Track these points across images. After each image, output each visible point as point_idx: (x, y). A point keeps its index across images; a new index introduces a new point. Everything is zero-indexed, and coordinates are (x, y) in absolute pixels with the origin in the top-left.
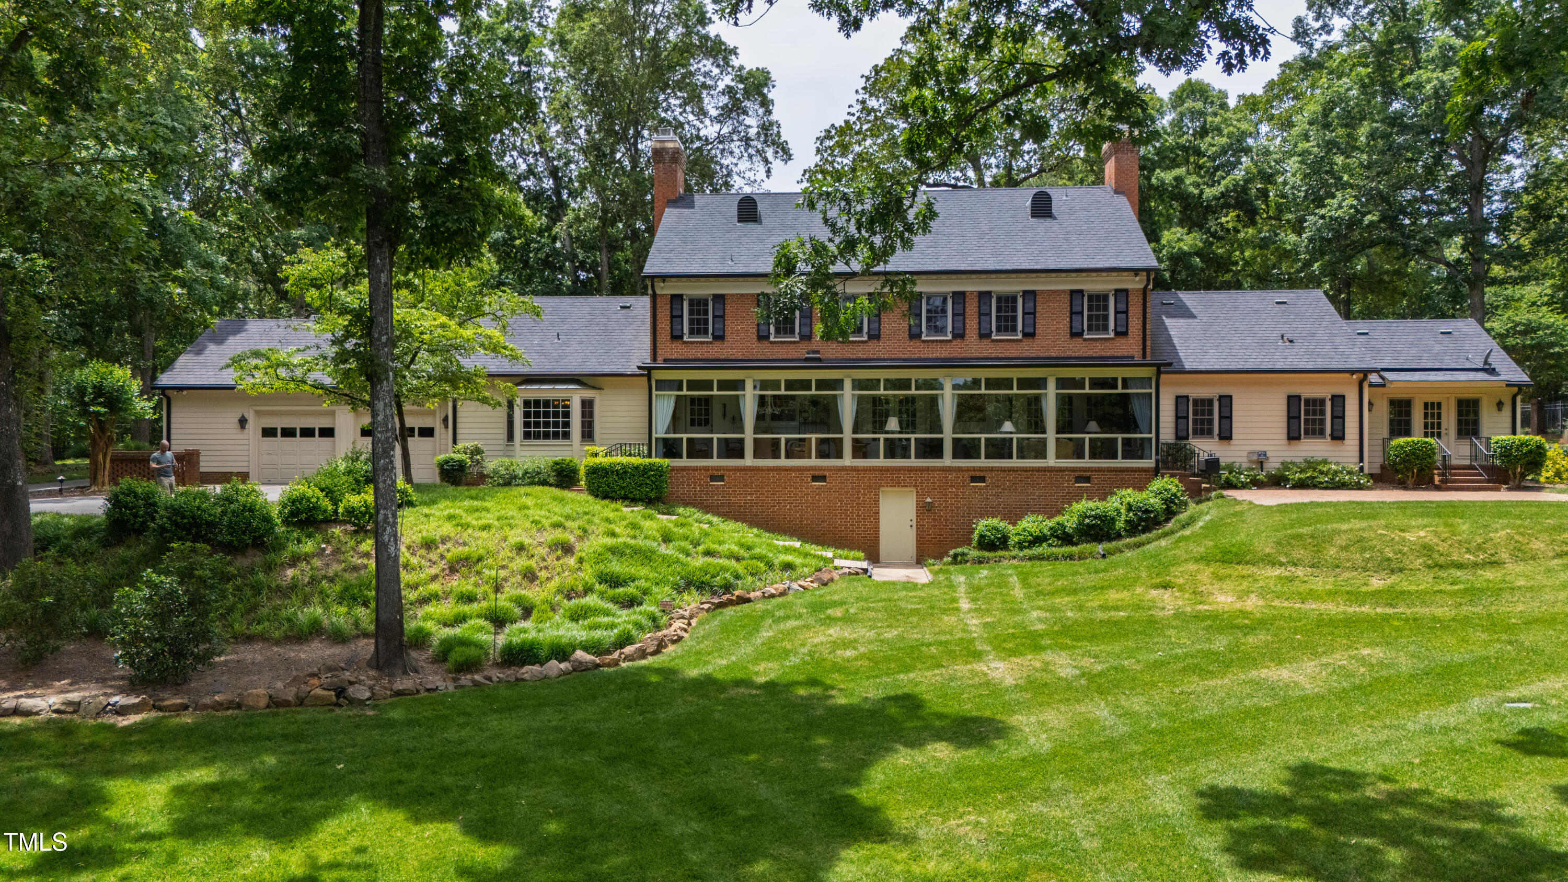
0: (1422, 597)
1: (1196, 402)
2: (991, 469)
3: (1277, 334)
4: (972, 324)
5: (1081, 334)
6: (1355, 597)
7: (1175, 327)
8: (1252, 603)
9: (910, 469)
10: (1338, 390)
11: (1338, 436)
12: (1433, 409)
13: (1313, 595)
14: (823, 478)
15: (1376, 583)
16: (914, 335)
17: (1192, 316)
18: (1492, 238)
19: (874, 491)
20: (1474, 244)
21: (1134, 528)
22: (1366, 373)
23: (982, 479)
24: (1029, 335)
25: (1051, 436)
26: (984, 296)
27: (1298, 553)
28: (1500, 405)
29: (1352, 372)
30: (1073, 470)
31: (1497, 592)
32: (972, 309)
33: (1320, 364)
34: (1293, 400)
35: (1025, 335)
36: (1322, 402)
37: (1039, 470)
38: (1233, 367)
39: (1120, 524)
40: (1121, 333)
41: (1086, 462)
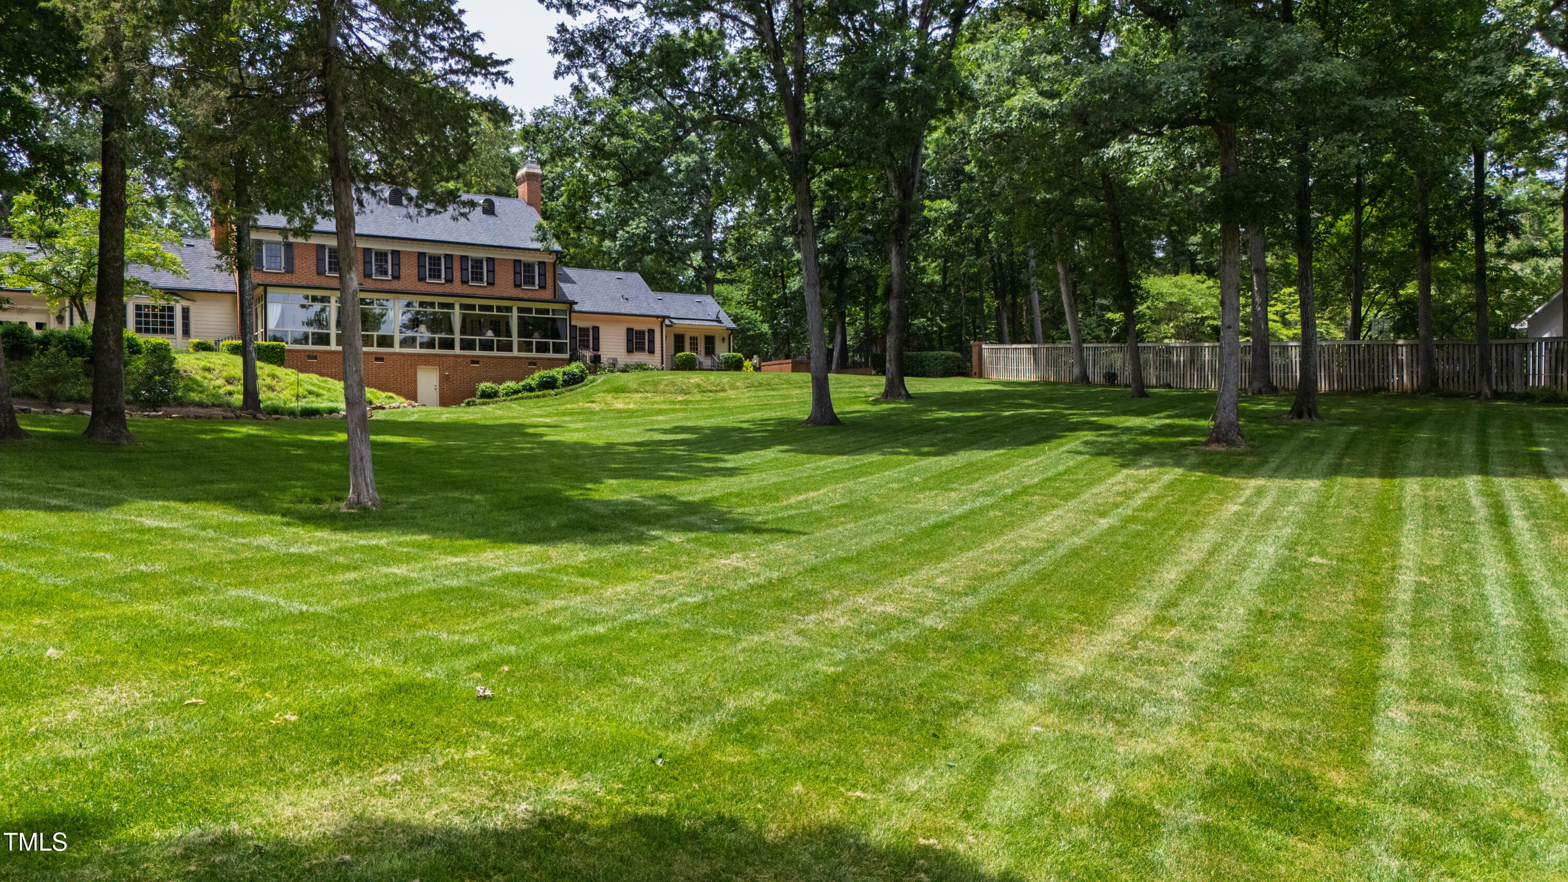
0: (698, 402)
1: (580, 329)
2: (483, 357)
3: (619, 295)
4: (457, 275)
5: (520, 286)
6: (672, 402)
7: (565, 287)
8: (631, 406)
9: (436, 355)
10: (651, 327)
11: (652, 351)
12: (694, 341)
13: (655, 402)
14: (382, 359)
15: (680, 398)
16: (422, 279)
17: (573, 282)
18: (716, 255)
19: (414, 367)
20: (707, 257)
21: (566, 383)
22: (664, 318)
23: (477, 362)
24: (491, 284)
25: (515, 339)
26: (464, 258)
27: (648, 388)
28: (723, 339)
29: (658, 317)
30: (527, 358)
31: (725, 400)
32: (457, 266)
33: (643, 312)
34: (629, 331)
35: (489, 283)
36: (643, 332)
37: (509, 358)
38: (600, 310)
39: (560, 382)
40: (542, 287)
41: (534, 354)
